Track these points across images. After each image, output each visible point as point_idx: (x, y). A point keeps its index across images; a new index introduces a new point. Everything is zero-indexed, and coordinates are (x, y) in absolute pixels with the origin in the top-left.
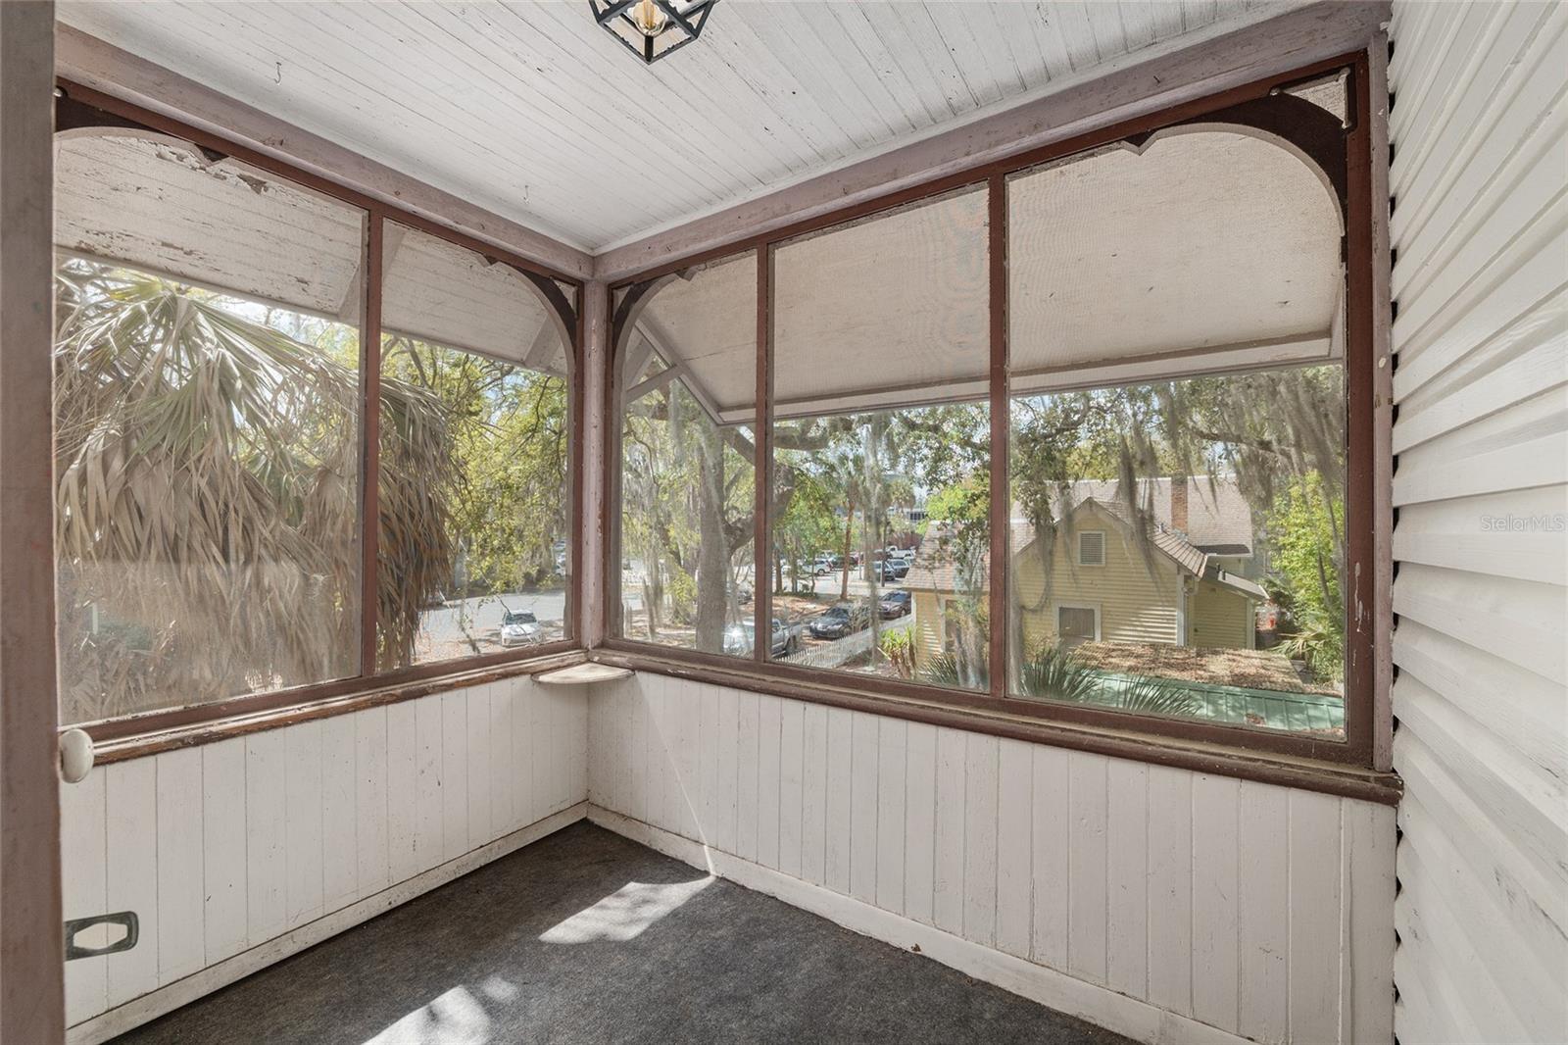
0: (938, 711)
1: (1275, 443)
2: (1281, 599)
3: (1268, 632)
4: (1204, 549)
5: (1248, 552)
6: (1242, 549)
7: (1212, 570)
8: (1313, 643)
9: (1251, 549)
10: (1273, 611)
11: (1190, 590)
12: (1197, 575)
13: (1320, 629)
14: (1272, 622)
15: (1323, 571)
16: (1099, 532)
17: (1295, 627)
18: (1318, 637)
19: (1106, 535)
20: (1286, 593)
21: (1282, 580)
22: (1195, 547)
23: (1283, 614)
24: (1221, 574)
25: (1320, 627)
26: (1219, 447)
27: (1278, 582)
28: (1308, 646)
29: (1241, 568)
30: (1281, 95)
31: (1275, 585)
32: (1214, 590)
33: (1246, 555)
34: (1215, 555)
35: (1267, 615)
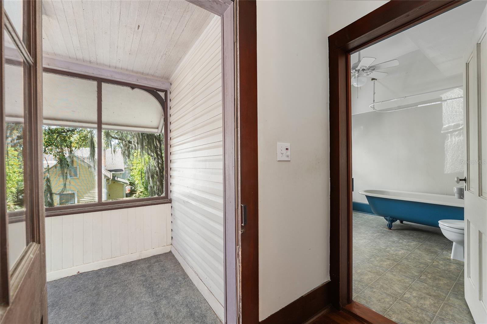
0: (84, 210)
1: (132, 142)
2: (132, 184)
3: (128, 193)
4: (111, 171)
5: (123, 171)
6: (121, 170)
7: (114, 177)
8: (140, 194)
9: (124, 170)
10: (129, 187)
11: (108, 183)
12: (110, 178)
13: (141, 190)
14: (129, 190)
15: (142, 175)
16: (77, 166)
17: (135, 191)
18: (141, 192)
19: (79, 167)
20: (132, 182)
21: (131, 179)
22: (108, 170)
23: (132, 188)
24: (116, 178)
25: (141, 189)
26: (117, 141)
27: (130, 179)
28: (139, 195)
29: (121, 176)
30: (156, 91)
31: (130, 180)
32: (114, 183)
33: (123, 172)
34: (114, 172)
35: (128, 189)
